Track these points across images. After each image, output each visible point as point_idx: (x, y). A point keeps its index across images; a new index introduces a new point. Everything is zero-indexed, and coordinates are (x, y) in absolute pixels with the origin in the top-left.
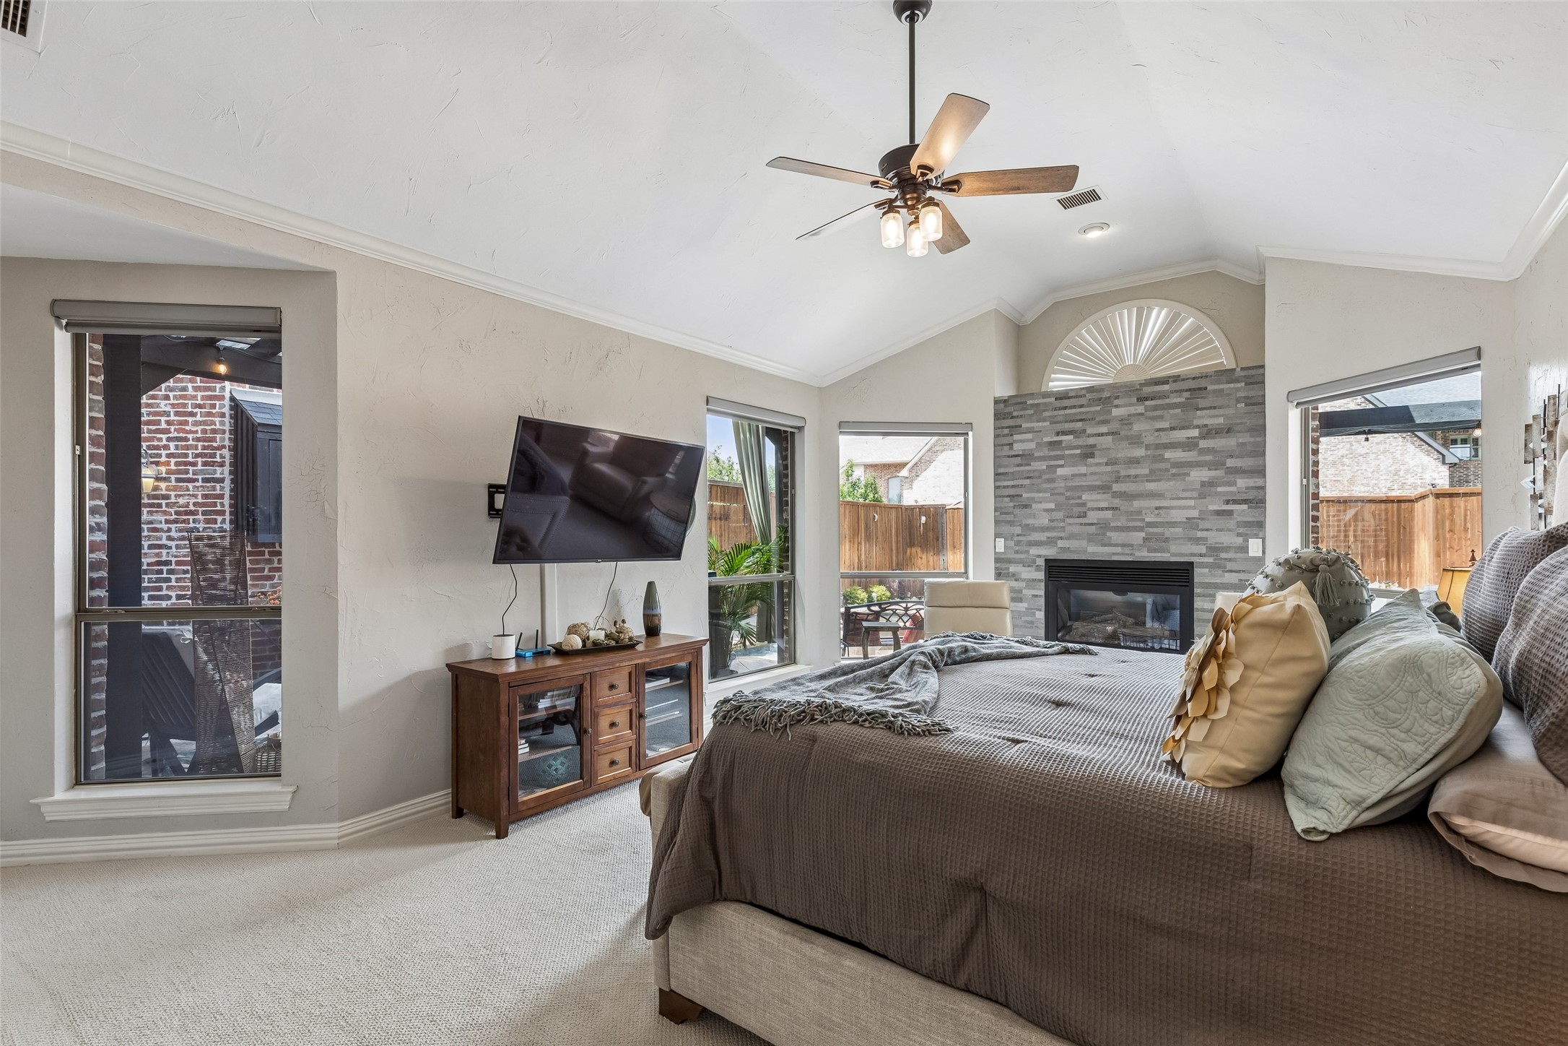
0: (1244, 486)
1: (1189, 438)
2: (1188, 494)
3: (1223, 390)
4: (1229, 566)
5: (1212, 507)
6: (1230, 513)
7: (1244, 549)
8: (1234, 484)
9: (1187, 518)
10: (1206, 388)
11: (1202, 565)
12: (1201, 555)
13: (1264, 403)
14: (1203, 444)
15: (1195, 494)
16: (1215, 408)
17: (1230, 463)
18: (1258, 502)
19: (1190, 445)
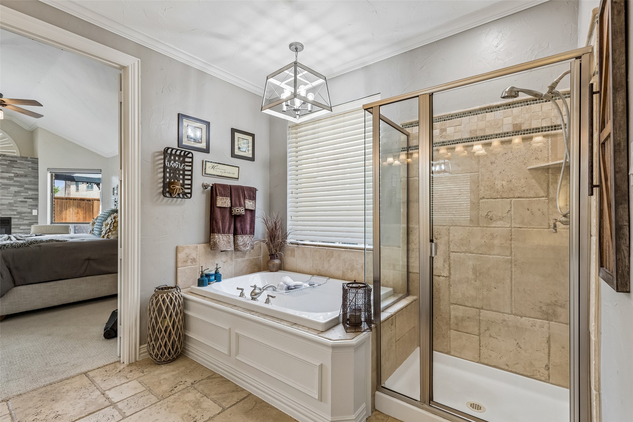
0: (31, 194)
1: (10, 176)
2: (10, 195)
3: (23, 163)
4: (25, 218)
5: (19, 200)
6: (26, 202)
7: (31, 213)
8: (27, 193)
9: (9, 203)
10: (17, 161)
11: (15, 218)
12: (14, 215)
13: (38, 170)
14: (15, 179)
15: (12, 195)
16: (20, 168)
17: (26, 186)
18: (36, 199)
19: (10, 178)
